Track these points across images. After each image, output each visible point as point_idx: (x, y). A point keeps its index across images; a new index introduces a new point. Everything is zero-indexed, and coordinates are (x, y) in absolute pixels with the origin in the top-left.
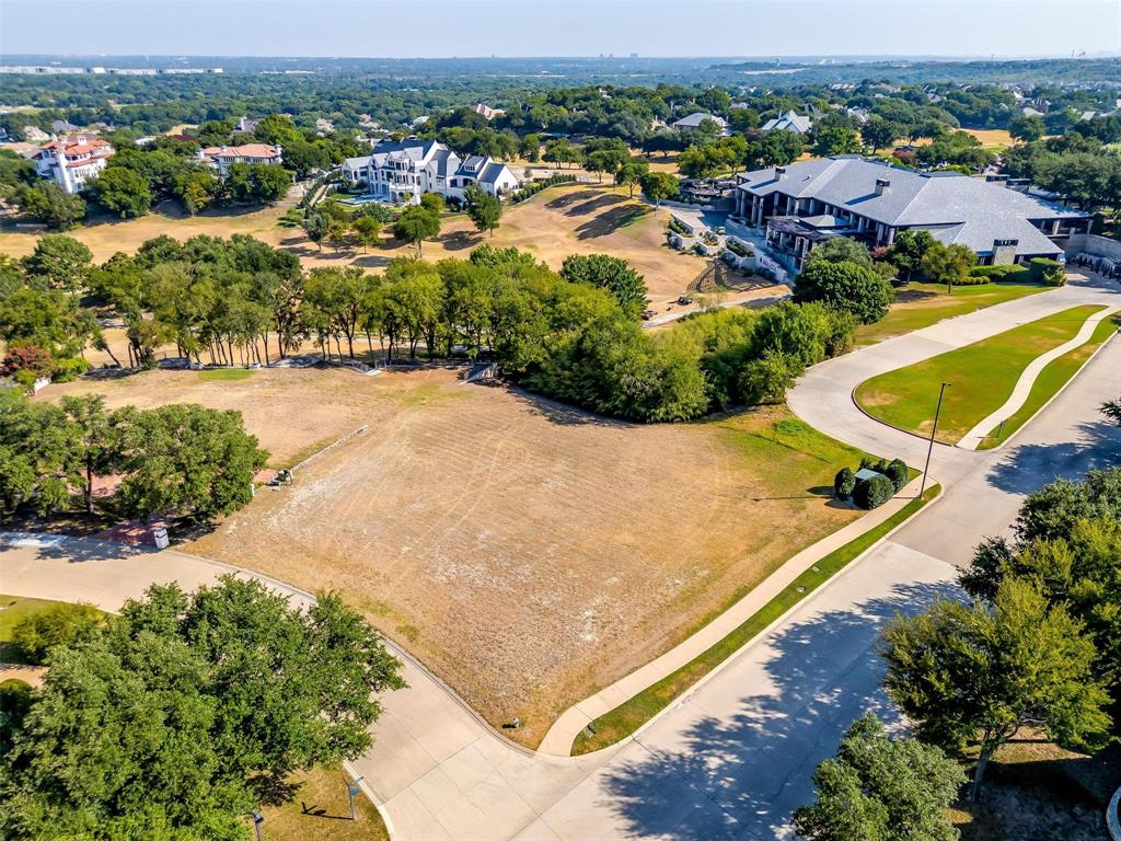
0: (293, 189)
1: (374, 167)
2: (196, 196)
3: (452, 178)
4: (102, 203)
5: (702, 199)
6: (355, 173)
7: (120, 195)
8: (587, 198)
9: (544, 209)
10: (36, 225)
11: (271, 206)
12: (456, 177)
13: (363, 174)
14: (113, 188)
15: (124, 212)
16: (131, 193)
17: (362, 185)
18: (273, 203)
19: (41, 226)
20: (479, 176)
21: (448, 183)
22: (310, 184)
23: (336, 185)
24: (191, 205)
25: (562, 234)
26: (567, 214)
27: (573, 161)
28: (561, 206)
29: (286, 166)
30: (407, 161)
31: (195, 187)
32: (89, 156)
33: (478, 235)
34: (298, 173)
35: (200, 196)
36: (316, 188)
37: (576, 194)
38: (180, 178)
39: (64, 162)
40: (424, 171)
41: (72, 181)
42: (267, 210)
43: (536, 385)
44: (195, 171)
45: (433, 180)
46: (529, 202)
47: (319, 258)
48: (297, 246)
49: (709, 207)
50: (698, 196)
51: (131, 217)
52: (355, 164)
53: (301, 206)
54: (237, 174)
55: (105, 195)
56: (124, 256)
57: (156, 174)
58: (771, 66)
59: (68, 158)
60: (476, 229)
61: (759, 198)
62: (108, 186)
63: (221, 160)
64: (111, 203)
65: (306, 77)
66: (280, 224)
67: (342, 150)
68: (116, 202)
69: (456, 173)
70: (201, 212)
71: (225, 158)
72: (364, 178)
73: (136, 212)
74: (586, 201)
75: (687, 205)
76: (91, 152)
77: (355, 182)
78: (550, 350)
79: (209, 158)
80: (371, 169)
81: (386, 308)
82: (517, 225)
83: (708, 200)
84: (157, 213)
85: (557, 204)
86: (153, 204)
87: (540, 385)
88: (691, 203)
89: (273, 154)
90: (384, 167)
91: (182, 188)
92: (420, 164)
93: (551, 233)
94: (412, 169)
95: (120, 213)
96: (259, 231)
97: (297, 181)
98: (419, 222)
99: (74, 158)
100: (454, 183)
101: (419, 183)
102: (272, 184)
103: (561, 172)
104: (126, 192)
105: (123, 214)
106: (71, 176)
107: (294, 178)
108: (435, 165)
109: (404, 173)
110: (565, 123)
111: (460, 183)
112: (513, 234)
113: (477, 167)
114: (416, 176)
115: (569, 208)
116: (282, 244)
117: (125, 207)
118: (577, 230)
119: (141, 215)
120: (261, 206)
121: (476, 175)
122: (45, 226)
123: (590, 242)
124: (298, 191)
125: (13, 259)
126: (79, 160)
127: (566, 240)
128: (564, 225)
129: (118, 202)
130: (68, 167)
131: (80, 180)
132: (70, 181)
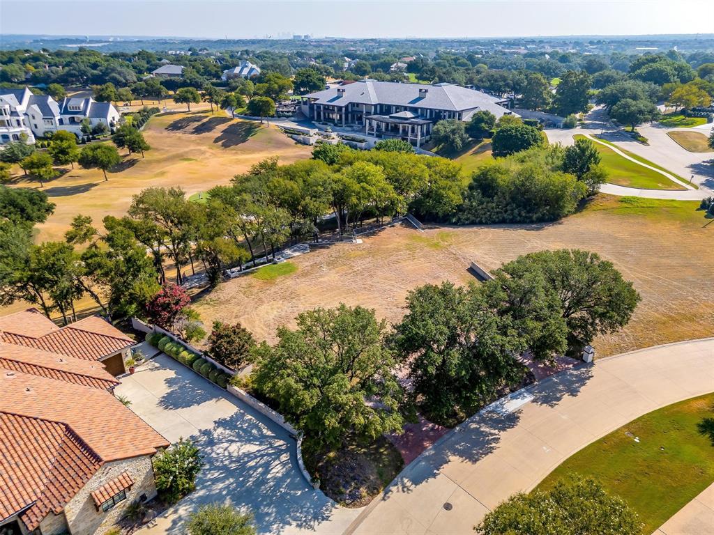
3: (59, 117)
5: (286, 113)
8: (195, 121)
9: (166, 133)
12: (62, 117)
20: (88, 113)
21: (58, 122)
25: (203, 148)
26: (193, 133)
28: (179, 128)
30: (6, 107)
33: (128, 158)
37: (184, 120)
40: (25, 114)
45: (38, 121)
49: (293, 119)
50: (282, 112)
58: (82, 41)
61: (340, 108)
69: (61, 113)
74: (200, 123)
75: (277, 118)
83: (290, 114)
85: (175, 126)
88: (279, 117)
92: (20, 109)
93: (192, 148)
94: (14, 113)
100: (61, 121)
108: (36, 107)
109: (7, 116)
111: (68, 121)
112: (156, 154)
113: (82, 105)
114: (20, 119)
115: (189, 129)
118: (214, 143)
121: (83, 113)
127: (212, 151)
128: (198, 141)
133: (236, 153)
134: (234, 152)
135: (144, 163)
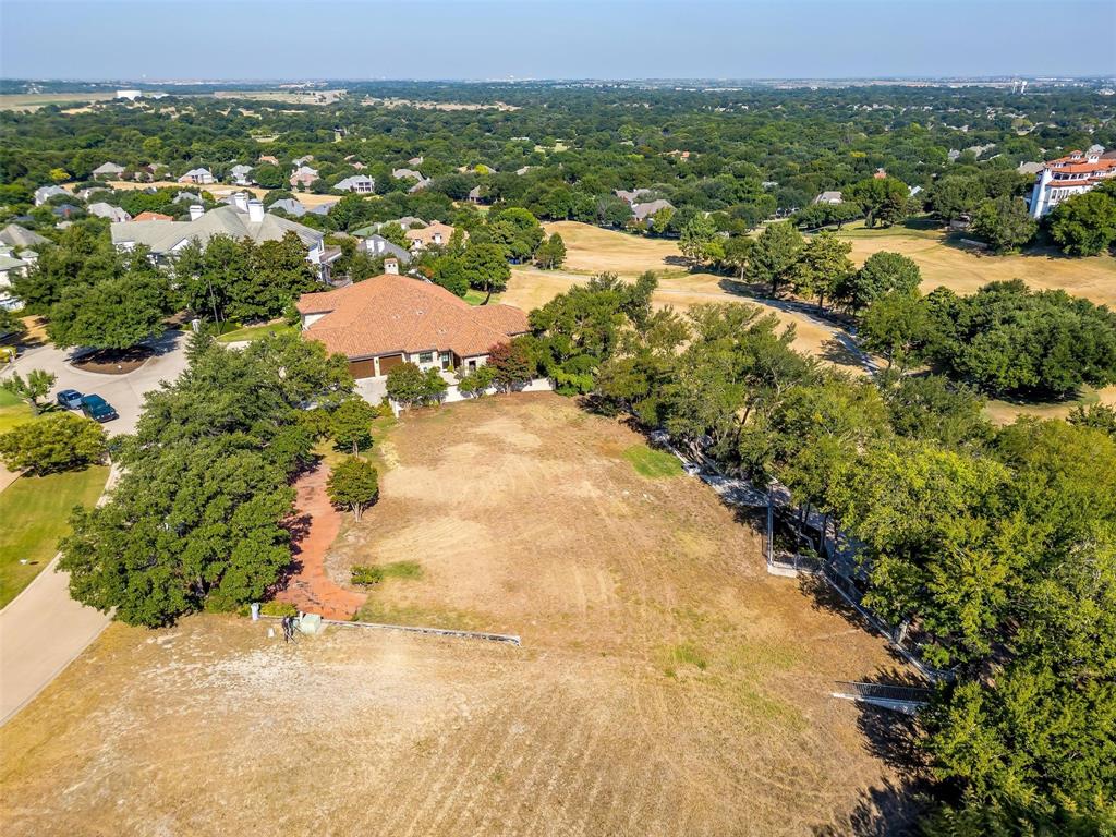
4: (1050, 232)
7: (1077, 228)
10: (977, 243)
15: (1069, 247)
16: (1089, 226)
19: (981, 245)
39: (1049, 179)
41: (1046, 202)
51: (1076, 254)
55: (1059, 223)
56: (947, 293)
59: (1057, 177)
62: (1067, 214)
64: (1057, 234)
68: (1064, 233)
73: (1084, 249)
76: (1093, 173)
84: (1114, 255)
95: (1064, 247)
99: (1067, 177)
104: (1084, 223)
105: (1067, 249)
106: (1047, 197)
117: (1071, 238)
119: (1090, 255)
122: (986, 245)
126: (1070, 180)
129: (1068, 235)
130: (1048, 186)
131: (1052, 203)
132: (1043, 202)
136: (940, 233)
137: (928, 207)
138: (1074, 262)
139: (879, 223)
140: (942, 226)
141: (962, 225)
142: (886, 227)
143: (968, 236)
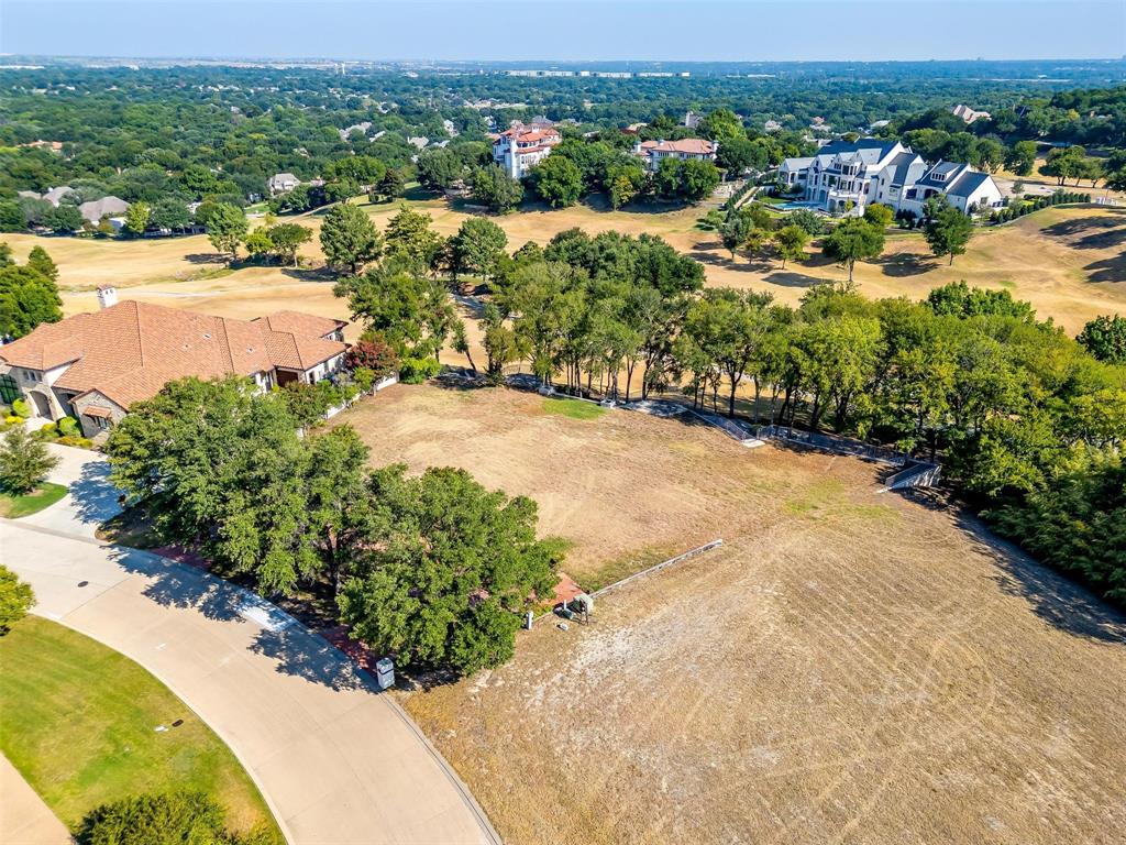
0: (720, 189)
1: (816, 170)
2: (622, 189)
3: (910, 188)
4: (537, 191)
6: (793, 175)
7: (554, 184)
8: (1106, 226)
10: (479, 207)
11: (694, 206)
12: (916, 187)
13: (801, 177)
14: (550, 176)
15: (554, 201)
16: (564, 183)
17: (797, 190)
18: (696, 203)
19: (483, 207)
20: (948, 188)
21: (905, 194)
22: (739, 185)
23: (768, 188)
24: (615, 198)
25: (1058, 272)
26: (1073, 244)
27: (1086, 177)
28: (1067, 233)
29: (719, 163)
30: (858, 164)
31: (624, 181)
32: (538, 144)
33: (931, 261)
34: (730, 173)
35: (626, 190)
36: (745, 189)
37: (1090, 219)
38: (611, 170)
39: (514, 147)
40: (876, 177)
41: (518, 167)
42: (689, 209)
43: (1011, 527)
44: (628, 164)
45: (885, 189)
46: (1012, 225)
47: (730, 269)
48: (710, 252)
51: (560, 206)
52: (795, 165)
53: (725, 208)
54: (667, 169)
55: (542, 182)
56: (535, 246)
57: (591, 165)
59: (519, 145)
60: (931, 253)
62: (545, 174)
63: (656, 154)
64: (545, 191)
65: (766, 81)
66: (698, 226)
67: (784, 149)
68: (549, 190)
69: (918, 182)
70: (624, 207)
71: (661, 152)
72: (802, 182)
73: (566, 202)
74: (1106, 230)
76: (541, 141)
77: (790, 185)
78: (1048, 474)
79: (645, 152)
80: (812, 172)
81: (789, 359)
82: (991, 253)
84: (584, 204)
85: (1059, 230)
86: (582, 197)
87: (1019, 531)
89: (709, 151)
90: (827, 170)
91: (610, 181)
92: (873, 169)
93: (1040, 268)
94: (862, 174)
95: (551, 201)
96: (674, 231)
97: (727, 180)
98: (859, 238)
99: (525, 145)
100: (912, 194)
101: (866, 192)
102: (699, 182)
103: (1067, 190)
104: (560, 181)
105: (553, 204)
106: (518, 162)
107: (724, 177)
108: (892, 171)
109: (851, 178)
110: (1075, 129)
111: (921, 194)
112: (983, 264)
113: (949, 175)
114: (865, 182)
115: (1077, 237)
116: (695, 248)
117: (555, 195)
118: (1085, 268)
119: (569, 206)
120: (684, 205)
121: (944, 186)
122: (486, 208)
123: (1103, 288)
124: (725, 191)
125: (441, 238)
126: (528, 147)
127: (1063, 281)
128: (1065, 260)
129: (551, 191)
130: (517, 153)
131: (525, 167)
132: (517, 166)
133: (1100, 294)
134: (1100, 291)
135: (941, 273)
136: (441, 201)
137: (421, 179)
138: (559, 213)
139: (381, 198)
140: (441, 195)
141: (456, 192)
142: (389, 201)
143: (470, 201)
